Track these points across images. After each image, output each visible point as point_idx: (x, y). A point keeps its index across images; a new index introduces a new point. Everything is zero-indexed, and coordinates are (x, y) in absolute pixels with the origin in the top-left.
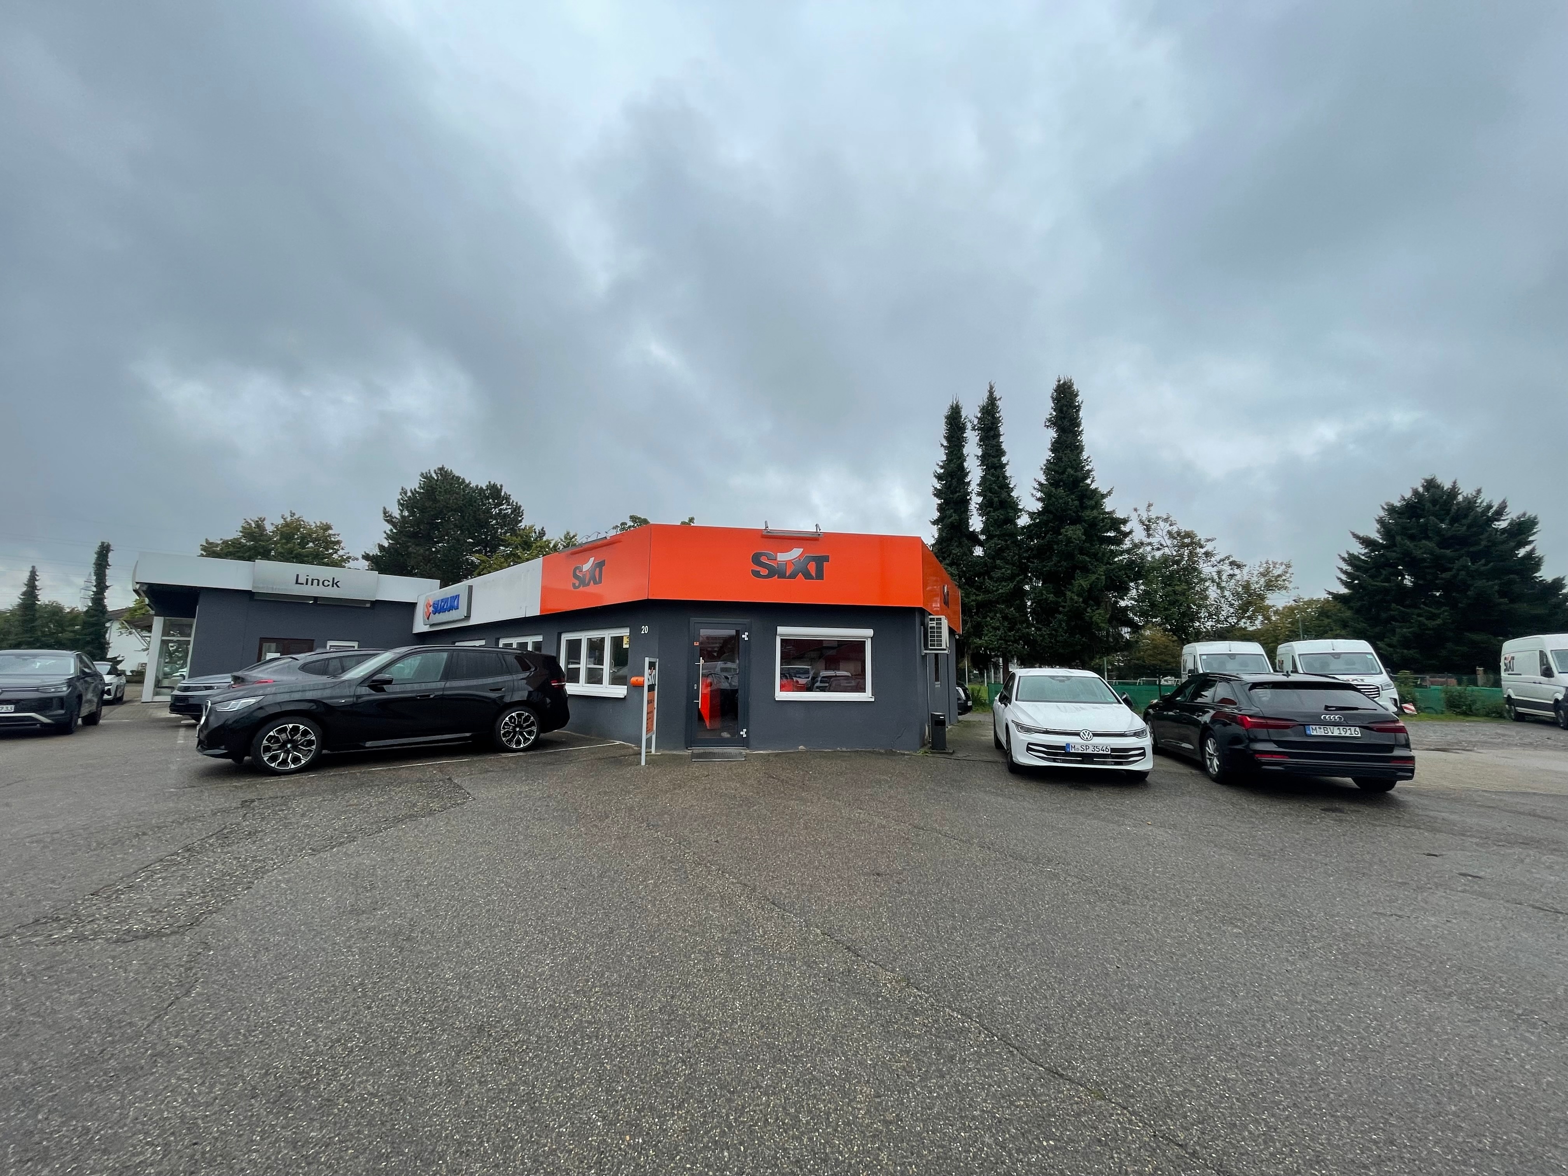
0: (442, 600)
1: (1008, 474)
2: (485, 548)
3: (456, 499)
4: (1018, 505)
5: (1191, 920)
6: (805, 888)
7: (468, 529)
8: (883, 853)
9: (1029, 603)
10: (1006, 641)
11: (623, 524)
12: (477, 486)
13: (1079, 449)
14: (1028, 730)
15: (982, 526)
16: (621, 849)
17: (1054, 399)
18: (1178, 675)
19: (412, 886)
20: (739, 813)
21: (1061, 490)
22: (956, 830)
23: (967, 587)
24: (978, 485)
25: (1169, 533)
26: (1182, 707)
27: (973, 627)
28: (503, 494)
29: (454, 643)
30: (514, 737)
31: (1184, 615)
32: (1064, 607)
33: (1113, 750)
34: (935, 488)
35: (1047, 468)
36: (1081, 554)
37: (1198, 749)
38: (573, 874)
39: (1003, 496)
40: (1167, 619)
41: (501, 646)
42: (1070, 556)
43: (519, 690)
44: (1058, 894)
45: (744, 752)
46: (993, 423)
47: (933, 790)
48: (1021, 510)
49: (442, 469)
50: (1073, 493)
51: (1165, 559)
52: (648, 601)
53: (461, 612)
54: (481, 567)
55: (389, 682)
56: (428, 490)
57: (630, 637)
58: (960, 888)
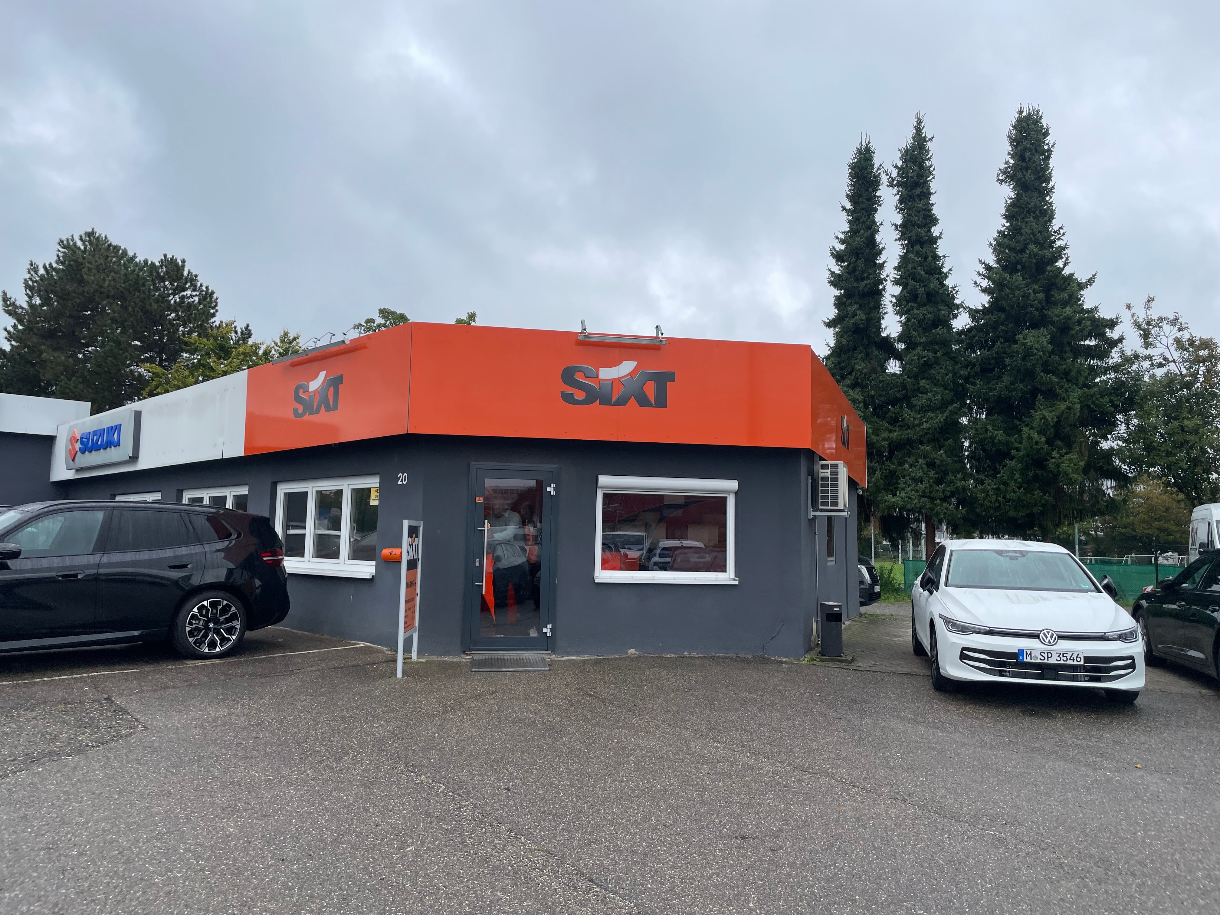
0: (95, 433)
1: (940, 252)
2: (160, 354)
3: (114, 280)
4: (953, 298)
5: (1194, 904)
6: (636, 858)
7: (133, 326)
8: (750, 806)
9: (966, 444)
10: (932, 499)
11: (370, 321)
12: (146, 261)
13: (1048, 215)
14: (963, 629)
15: (900, 329)
16: (366, 801)
17: (1012, 140)
18: (1182, 549)
19: (54, 856)
20: (540, 748)
21: (1018, 278)
22: (856, 773)
23: (875, 419)
24: (895, 268)
25: (1178, 341)
26: (1193, 598)
27: (885, 477)
28: (186, 273)
29: (113, 496)
30: (205, 636)
31: (1195, 462)
32: (1017, 450)
33: (1087, 659)
34: (832, 273)
35: (999, 244)
36: (1047, 372)
37: (1211, 659)
38: (296, 839)
39: (932, 286)
40: (1169, 468)
41: (185, 501)
42: (1029, 375)
43: (213, 568)
44: (1005, 869)
45: (548, 657)
46: (920, 176)
47: (823, 715)
48: (958, 307)
49: (91, 234)
50: (1036, 282)
51: (1170, 380)
52: (408, 435)
53: (125, 450)
54: (154, 383)
55: (15, 555)
56: (70, 265)
57: (381, 489)
58: (863, 859)
